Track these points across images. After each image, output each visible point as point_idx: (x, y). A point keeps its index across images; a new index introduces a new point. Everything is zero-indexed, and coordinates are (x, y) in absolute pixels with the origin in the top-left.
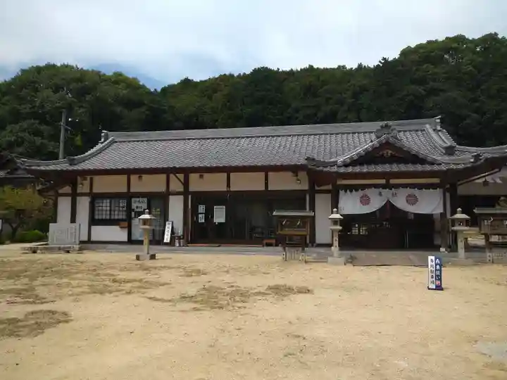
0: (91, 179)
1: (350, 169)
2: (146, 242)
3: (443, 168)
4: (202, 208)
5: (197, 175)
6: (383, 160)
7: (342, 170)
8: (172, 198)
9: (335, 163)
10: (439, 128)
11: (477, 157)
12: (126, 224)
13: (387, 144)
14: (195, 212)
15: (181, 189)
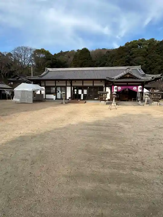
0: (45, 82)
1: (118, 80)
2: (64, 99)
3: (143, 81)
4: (75, 90)
5: (74, 81)
6: (127, 78)
7: (116, 81)
8: (67, 87)
9: (113, 79)
10: (140, 69)
11: (153, 78)
12: (55, 94)
13: (128, 74)
14: (74, 91)
15: (70, 85)
